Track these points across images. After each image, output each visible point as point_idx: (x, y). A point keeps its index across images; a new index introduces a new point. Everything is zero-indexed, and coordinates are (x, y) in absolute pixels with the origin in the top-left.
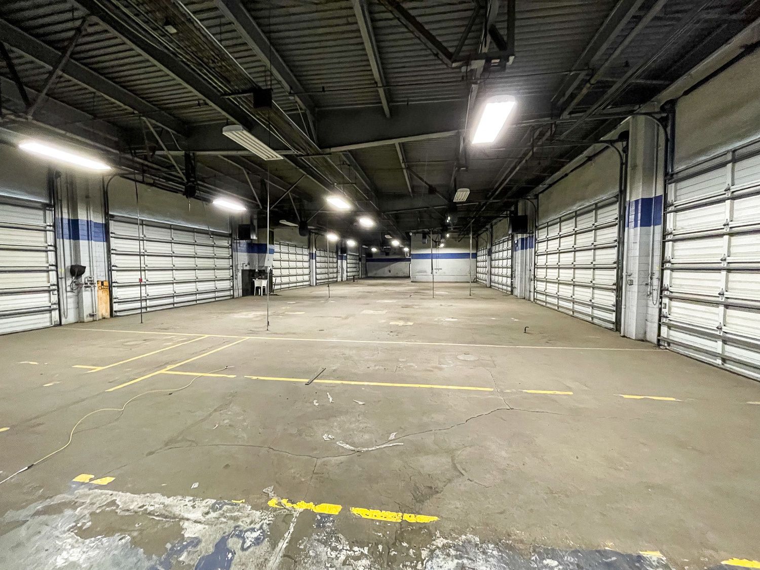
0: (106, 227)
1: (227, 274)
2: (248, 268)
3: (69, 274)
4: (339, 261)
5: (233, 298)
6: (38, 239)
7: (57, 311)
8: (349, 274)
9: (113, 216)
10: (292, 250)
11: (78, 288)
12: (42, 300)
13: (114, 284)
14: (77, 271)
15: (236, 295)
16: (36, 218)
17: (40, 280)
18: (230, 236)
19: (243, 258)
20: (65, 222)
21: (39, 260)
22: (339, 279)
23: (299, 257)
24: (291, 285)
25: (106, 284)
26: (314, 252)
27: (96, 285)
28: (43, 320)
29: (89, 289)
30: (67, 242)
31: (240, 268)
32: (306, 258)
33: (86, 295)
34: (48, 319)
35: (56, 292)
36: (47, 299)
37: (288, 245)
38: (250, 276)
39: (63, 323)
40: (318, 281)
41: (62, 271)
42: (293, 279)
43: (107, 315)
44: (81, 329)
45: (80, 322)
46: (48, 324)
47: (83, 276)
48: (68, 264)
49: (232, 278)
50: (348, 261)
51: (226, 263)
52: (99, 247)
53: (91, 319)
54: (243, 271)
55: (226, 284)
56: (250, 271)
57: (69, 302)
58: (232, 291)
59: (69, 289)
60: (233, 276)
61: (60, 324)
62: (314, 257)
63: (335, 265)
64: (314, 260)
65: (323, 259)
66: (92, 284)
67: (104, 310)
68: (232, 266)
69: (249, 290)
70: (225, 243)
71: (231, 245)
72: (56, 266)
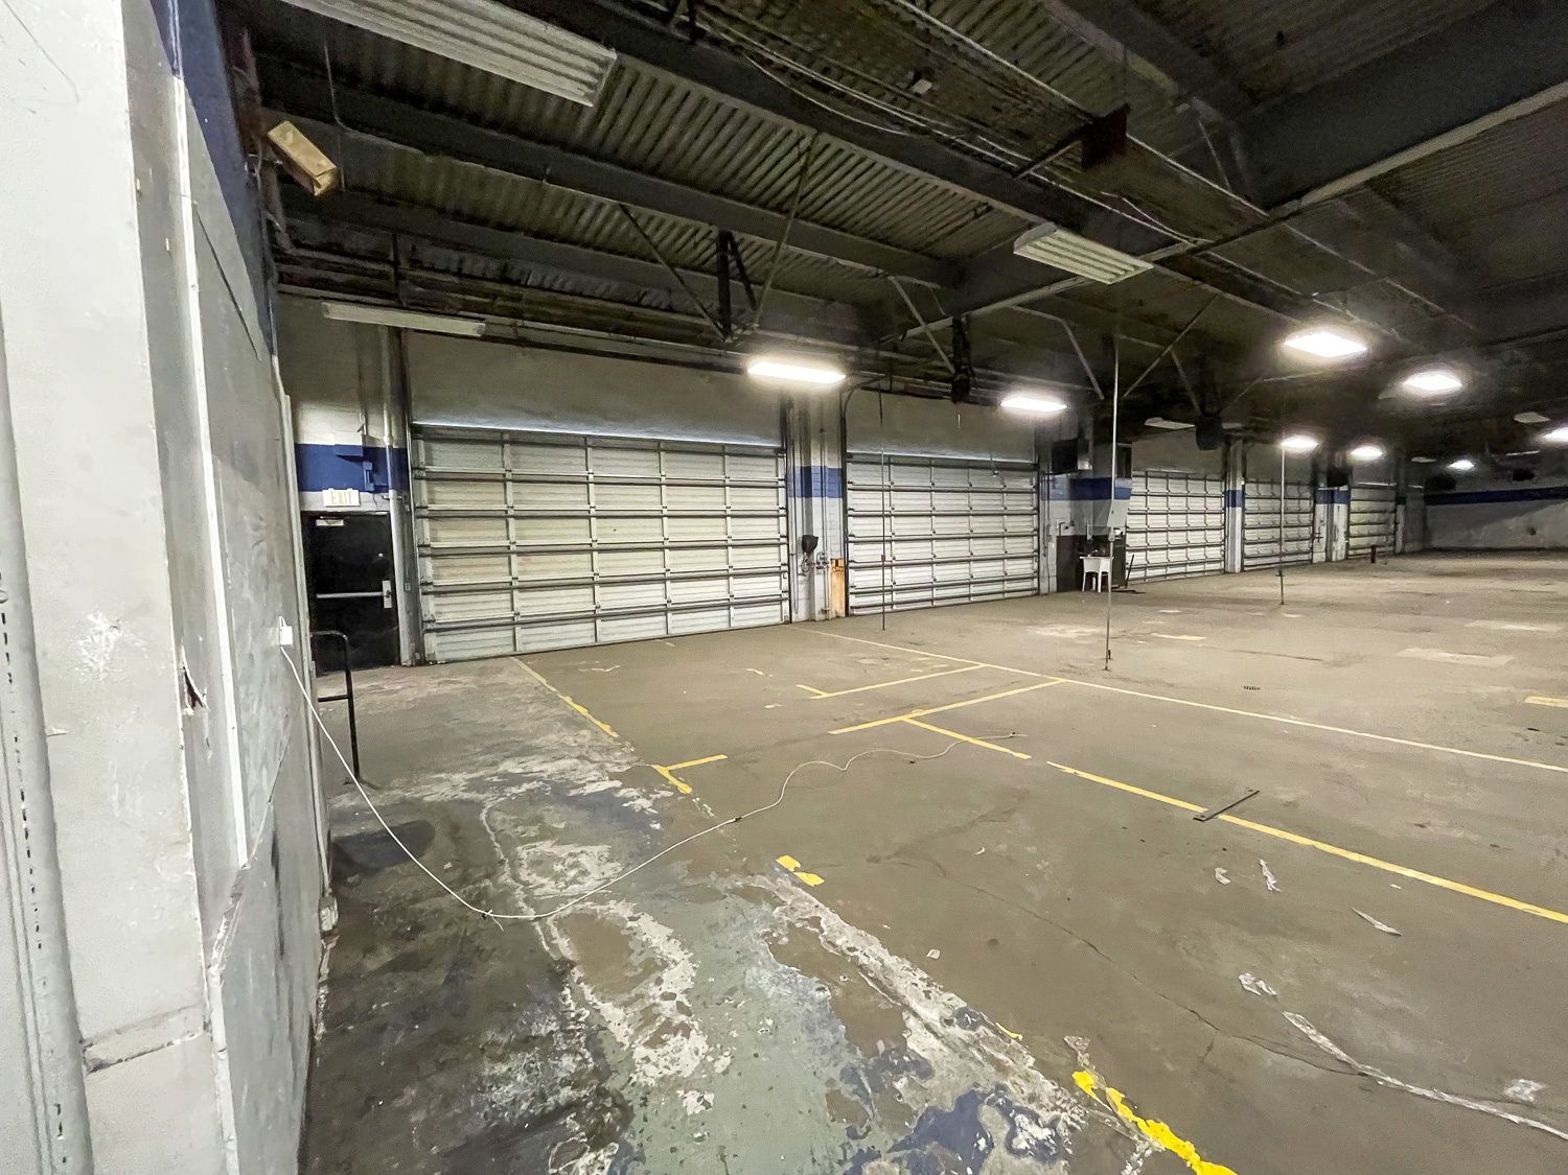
0: (843, 473)
1: (1026, 546)
2: (1069, 533)
3: (800, 548)
4: (1321, 508)
5: (1038, 594)
6: (769, 500)
7: (788, 602)
8: (1353, 542)
9: (851, 455)
10: (1176, 487)
11: (809, 569)
12: (771, 586)
13: (851, 565)
14: (808, 544)
15: (1044, 588)
16: (767, 471)
17: (771, 558)
18: (1036, 467)
19: (1060, 513)
20: (798, 472)
21: (769, 529)
22: (1319, 556)
23: (1197, 504)
24: (1170, 570)
25: (841, 563)
26: (1239, 488)
27: (829, 565)
28: (771, 615)
29: (821, 571)
30: (799, 500)
31: (1054, 533)
32: (1216, 504)
33: (818, 579)
34: (779, 613)
35: (786, 575)
36: (778, 584)
37: (1167, 477)
38: (1075, 548)
39: (793, 620)
40: (1246, 562)
41: (792, 543)
42: (1176, 556)
43: (842, 612)
44: (810, 631)
45: (811, 620)
46: (778, 620)
47: (816, 551)
48: (800, 535)
49: (1037, 555)
50: (1354, 505)
51: (1025, 524)
52: (834, 505)
53: (822, 617)
54: (1060, 539)
55: (1025, 567)
56: (1074, 537)
57: (800, 592)
58: (1036, 580)
59: (800, 571)
60: (1038, 551)
61: (791, 622)
62: (1238, 501)
63: (1306, 518)
64: (1239, 510)
65: (1265, 505)
66: (824, 563)
67: (837, 607)
68: (1038, 530)
69: (1072, 579)
70: (1025, 483)
71: (1037, 487)
72: (787, 537)
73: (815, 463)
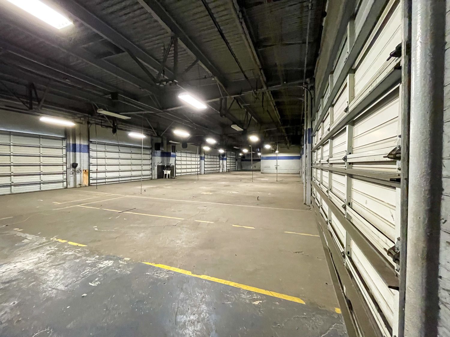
0: (88, 146)
1: (149, 167)
2: (161, 164)
3: (72, 167)
4: (221, 161)
6: (59, 152)
7: (66, 182)
8: (228, 168)
9: (91, 142)
10: (189, 155)
11: (75, 173)
12: (60, 177)
13: (91, 171)
14: (74, 165)
15: (153, 178)
16: (59, 144)
17: (60, 169)
18: (151, 148)
19: (158, 160)
20: (71, 145)
21: (59, 161)
22: (221, 171)
24: (187, 174)
25: (87, 171)
26: (203, 156)
29: (79, 173)
30: (71, 153)
31: (156, 164)
33: (78, 176)
34: (62, 185)
35: (66, 174)
37: (186, 153)
38: (162, 168)
39: (68, 187)
40: (205, 172)
41: (68, 165)
44: (75, 190)
45: (75, 187)
46: (62, 188)
47: (77, 168)
48: (72, 162)
49: (151, 169)
50: (228, 161)
51: (149, 162)
52: (85, 155)
53: (79, 186)
54: (158, 166)
55: (148, 173)
57: (71, 179)
58: (151, 176)
59: (71, 173)
62: (203, 159)
63: (218, 163)
65: (209, 160)
66: (81, 171)
67: (86, 183)
68: (152, 163)
69: (161, 176)
70: (148, 152)
71: (151, 153)
72: (66, 163)
73: (78, 142)
